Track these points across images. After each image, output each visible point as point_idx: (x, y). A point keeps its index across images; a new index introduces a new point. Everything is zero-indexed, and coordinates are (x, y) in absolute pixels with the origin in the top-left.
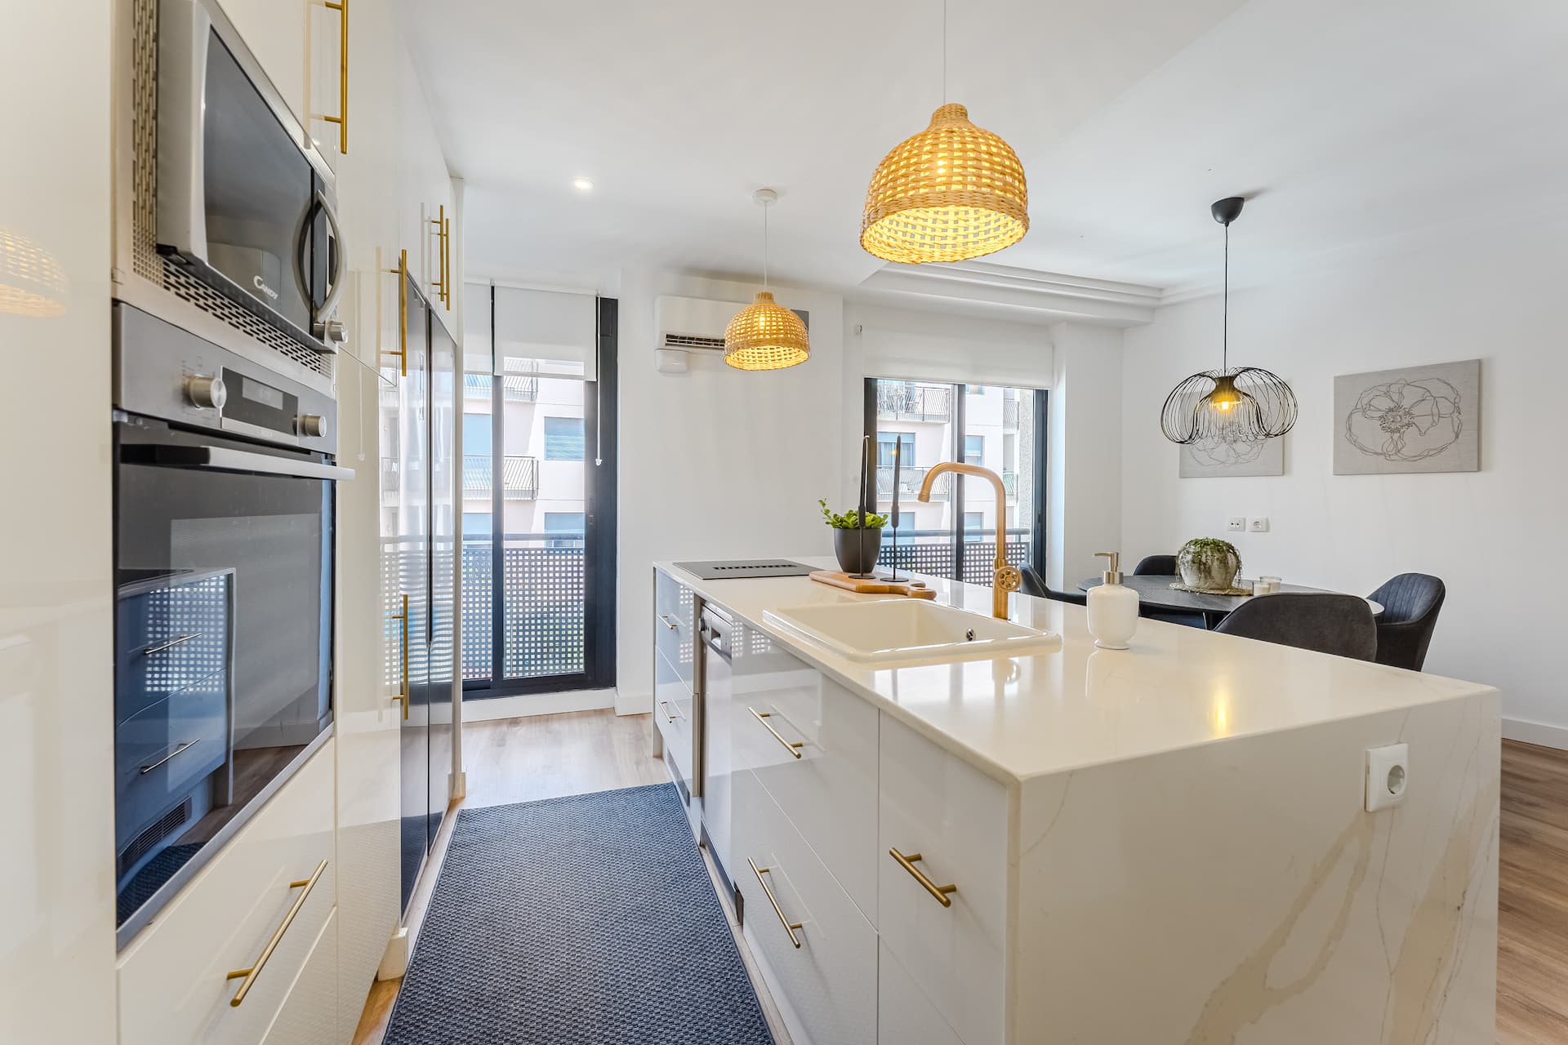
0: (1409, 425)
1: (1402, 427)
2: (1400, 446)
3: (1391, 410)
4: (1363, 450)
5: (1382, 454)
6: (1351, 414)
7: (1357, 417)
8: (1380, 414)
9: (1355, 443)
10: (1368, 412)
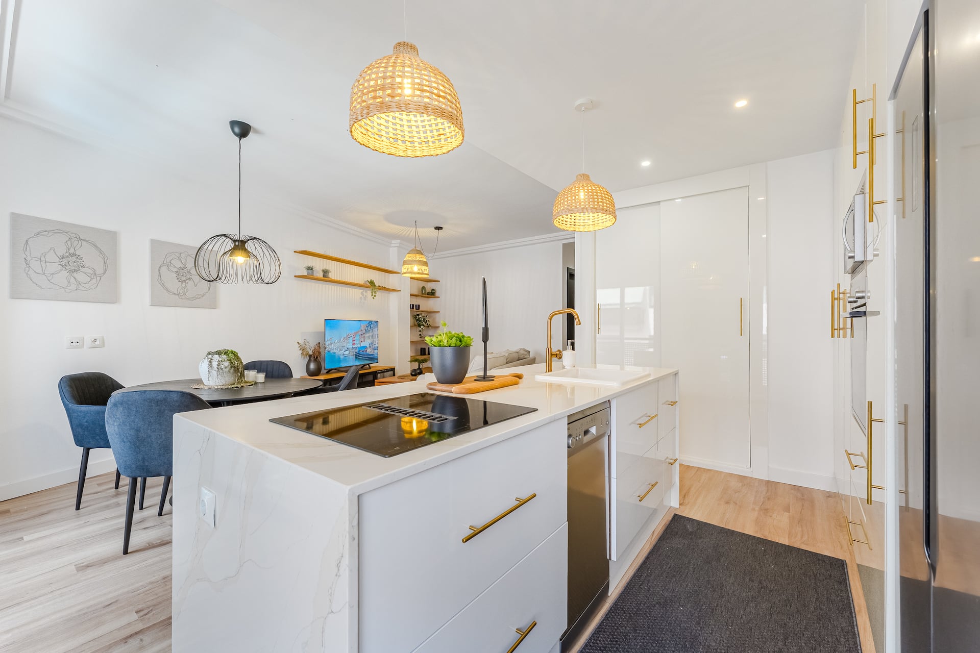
0: (190, 279)
1: (187, 279)
2: (186, 291)
3: (181, 269)
4: (167, 290)
5: (177, 295)
6: (161, 266)
7: (164, 269)
8: (176, 270)
9: (163, 285)
10: (170, 267)
